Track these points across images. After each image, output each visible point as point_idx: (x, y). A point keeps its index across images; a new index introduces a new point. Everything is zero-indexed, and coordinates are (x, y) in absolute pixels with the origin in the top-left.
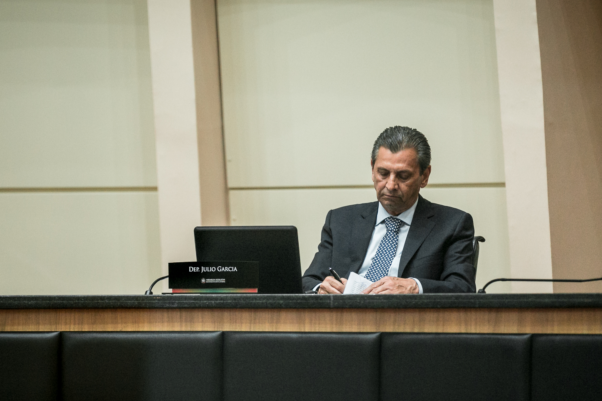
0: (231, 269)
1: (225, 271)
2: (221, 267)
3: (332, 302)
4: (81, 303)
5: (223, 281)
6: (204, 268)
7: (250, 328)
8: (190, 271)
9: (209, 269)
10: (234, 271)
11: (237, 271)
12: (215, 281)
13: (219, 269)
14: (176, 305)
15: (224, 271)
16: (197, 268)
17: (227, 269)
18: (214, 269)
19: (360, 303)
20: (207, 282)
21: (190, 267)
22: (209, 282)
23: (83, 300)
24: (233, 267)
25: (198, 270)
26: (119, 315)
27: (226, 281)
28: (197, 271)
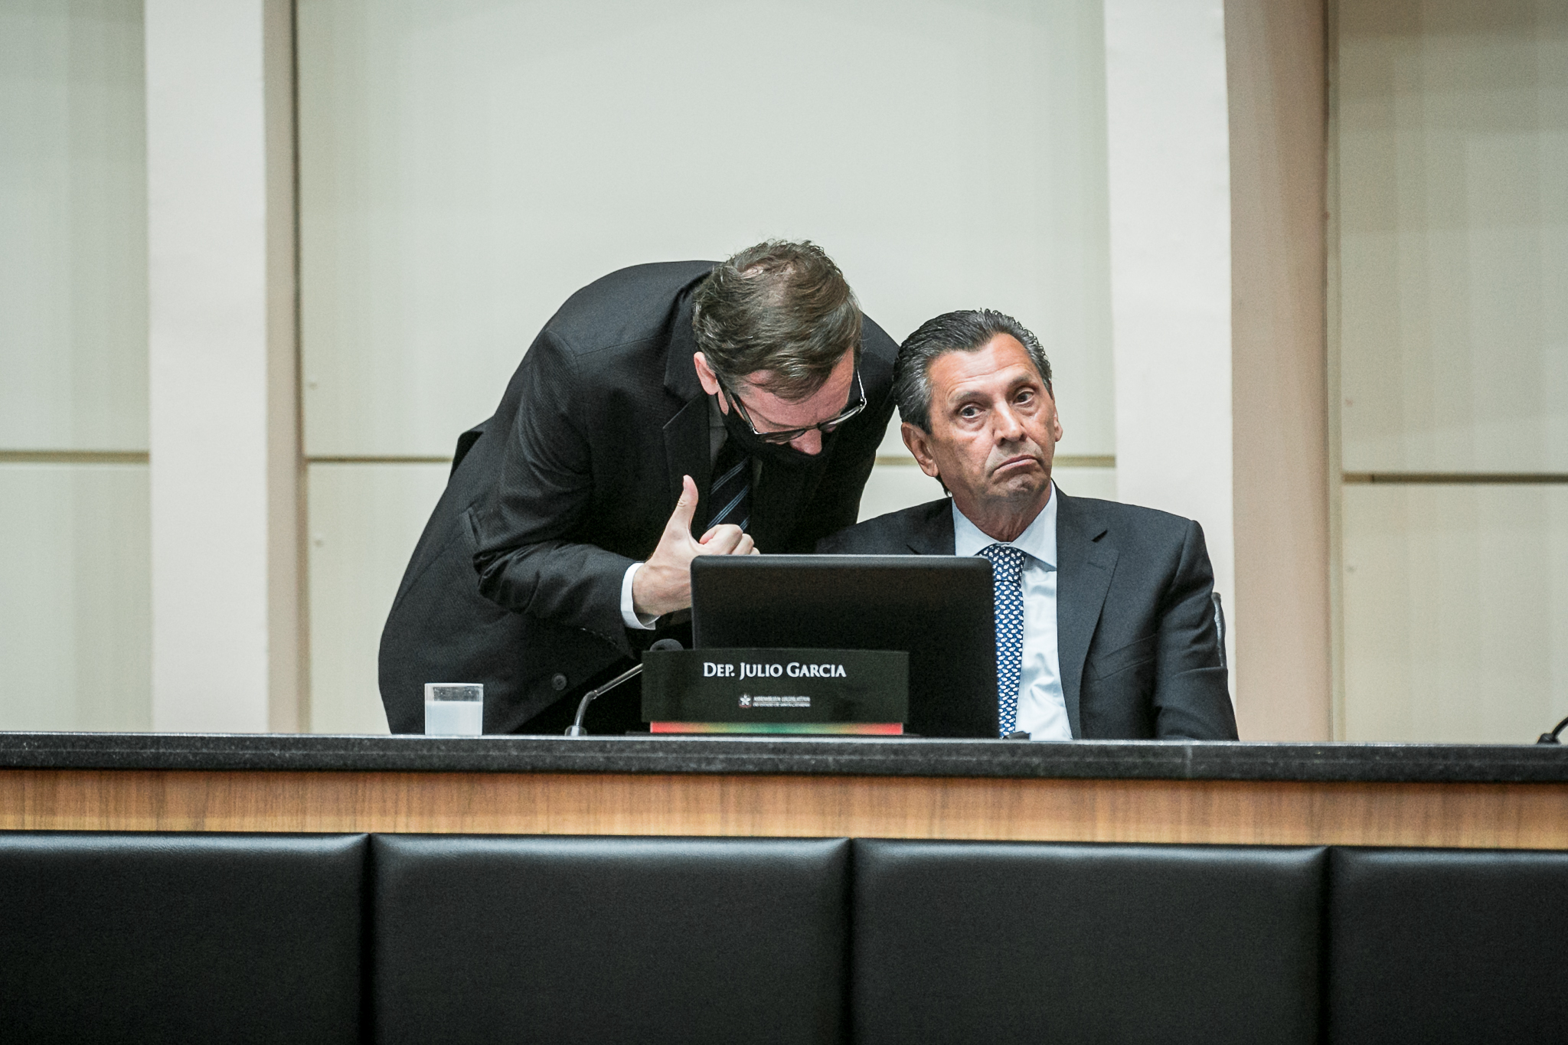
0: (826, 671)
1: (810, 677)
2: (797, 665)
3: (1188, 762)
4: (439, 757)
5: (804, 702)
6: (748, 666)
7: (931, 831)
8: (706, 674)
9: (763, 671)
10: (835, 678)
11: (844, 675)
12: (781, 702)
13: (793, 669)
14: (717, 766)
15: (808, 675)
16: (727, 666)
17: (815, 671)
18: (776, 671)
19: (1275, 765)
20: (756, 705)
21: (706, 665)
22: (762, 705)
23: (443, 748)
24: (833, 667)
25: (730, 673)
26: (540, 790)
27: (811, 702)
28: (727, 675)
